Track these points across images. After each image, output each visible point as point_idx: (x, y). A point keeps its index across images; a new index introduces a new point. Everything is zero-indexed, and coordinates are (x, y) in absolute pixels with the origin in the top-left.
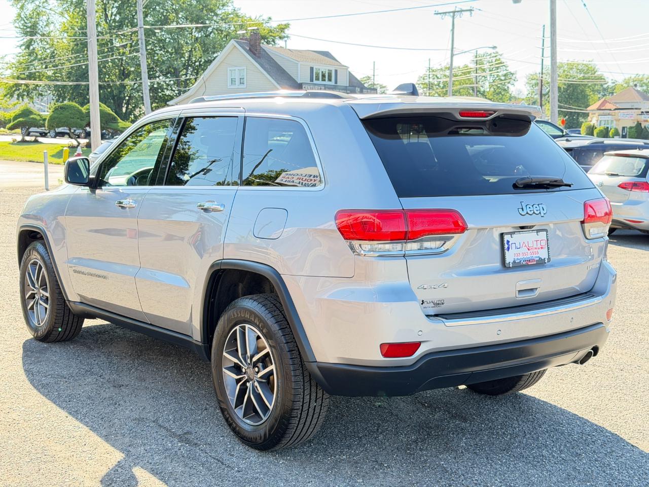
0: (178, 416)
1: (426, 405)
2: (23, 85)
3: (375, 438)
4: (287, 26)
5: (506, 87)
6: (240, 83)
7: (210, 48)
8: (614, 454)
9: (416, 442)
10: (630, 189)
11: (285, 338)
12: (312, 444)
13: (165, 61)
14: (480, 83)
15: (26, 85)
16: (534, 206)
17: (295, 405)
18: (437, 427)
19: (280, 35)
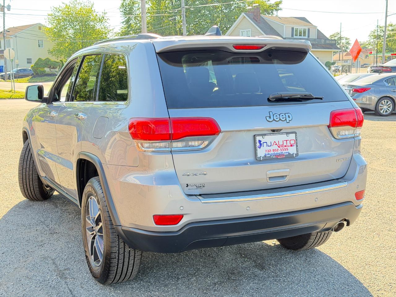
1: (243, 256)
4: (280, 2)
9: (215, 284)
12: (142, 282)
16: (281, 115)
17: (112, 250)
18: (239, 273)
19: (276, 8)
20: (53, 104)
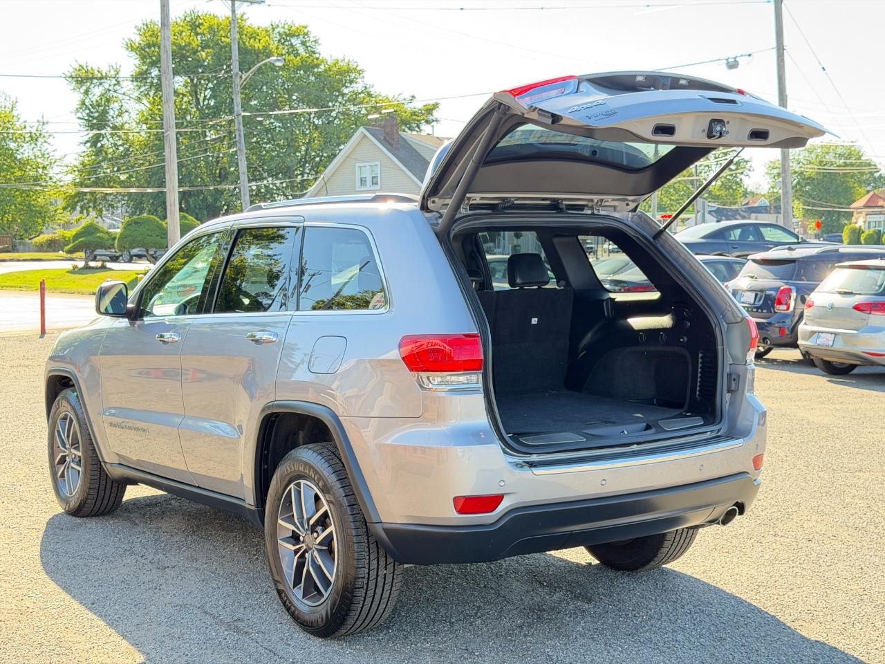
0: (229, 601)
1: (545, 584)
2: (88, 194)
3: (471, 623)
4: (436, 106)
5: (738, 180)
6: (373, 184)
7: (333, 138)
8: (768, 638)
9: (521, 627)
10: (868, 312)
11: (344, 490)
12: (390, 631)
13: (275, 157)
14: (703, 174)
15: (92, 193)
17: (359, 573)
18: (552, 609)
19: (426, 118)
20: (143, 320)
